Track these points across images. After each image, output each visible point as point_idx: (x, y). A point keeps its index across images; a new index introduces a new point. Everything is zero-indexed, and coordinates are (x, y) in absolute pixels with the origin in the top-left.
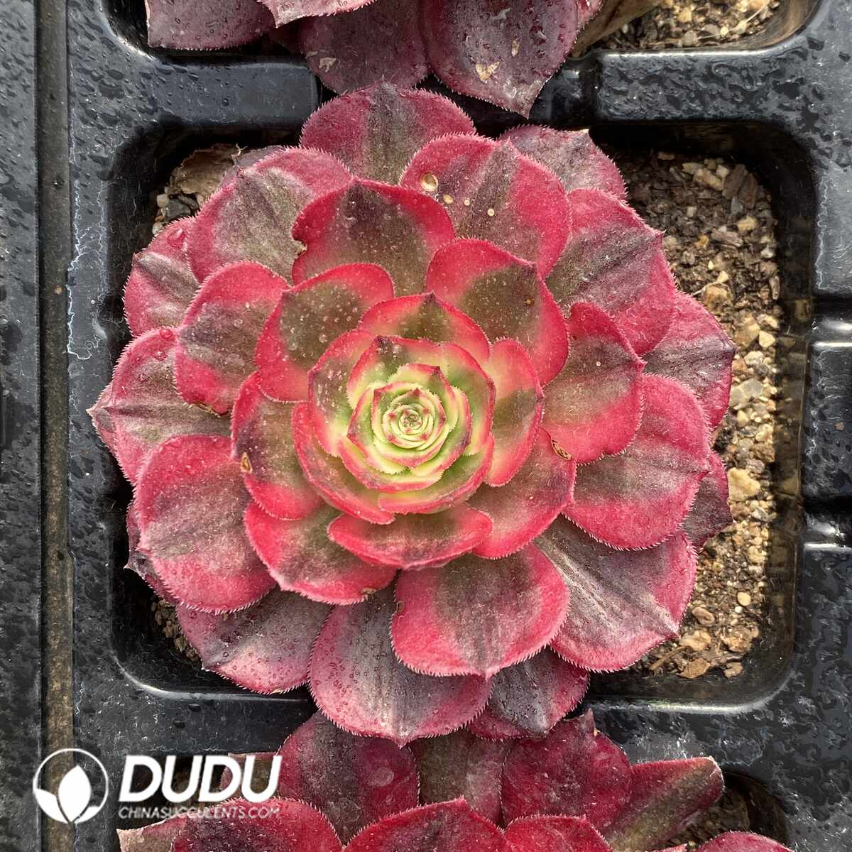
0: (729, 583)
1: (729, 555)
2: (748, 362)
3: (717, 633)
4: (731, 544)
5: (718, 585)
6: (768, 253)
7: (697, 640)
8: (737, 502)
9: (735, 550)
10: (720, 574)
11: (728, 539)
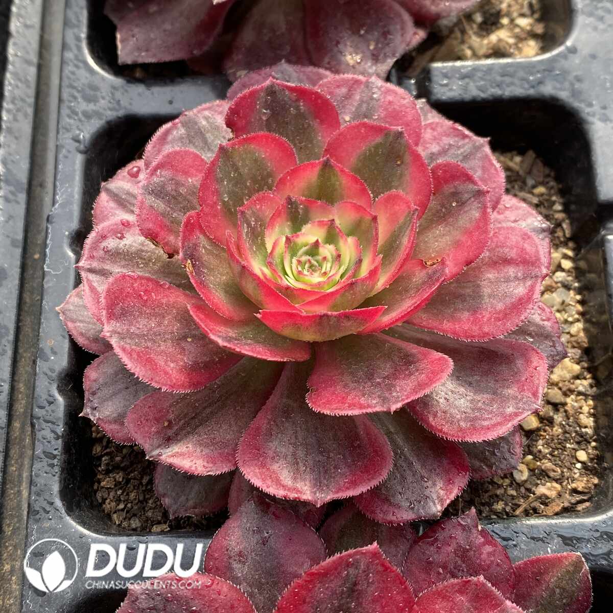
0: (568, 445)
1: (564, 423)
2: (556, 280)
3: (564, 484)
4: (564, 414)
5: (559, 446)
6: (558, 207)
7: (549, 489)
8: (565, 381)
9: (569, 419)
10: (560, 437)
11: (562, 410)
